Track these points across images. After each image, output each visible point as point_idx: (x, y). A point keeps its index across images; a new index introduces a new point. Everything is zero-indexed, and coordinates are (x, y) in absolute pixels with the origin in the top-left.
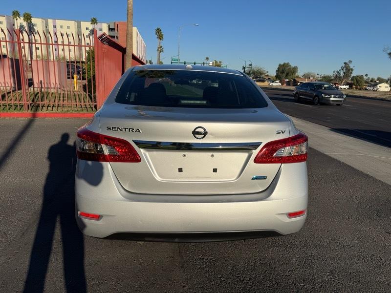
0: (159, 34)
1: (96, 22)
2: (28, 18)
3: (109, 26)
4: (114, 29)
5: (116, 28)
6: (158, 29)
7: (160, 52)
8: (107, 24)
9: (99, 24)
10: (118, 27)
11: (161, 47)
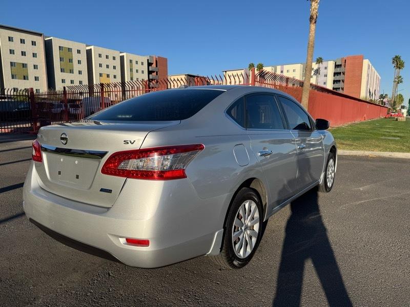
0: (398, 63)
1: (322, 61)
2: (260, 67)
3: (336, 63)
4: (341, 65)
5: (343, 64)
6: (396, 57)
7: (398, 83)
8: (334, 61)
9: (324, 63)
10: (345, 62)
11: (400, 77)
